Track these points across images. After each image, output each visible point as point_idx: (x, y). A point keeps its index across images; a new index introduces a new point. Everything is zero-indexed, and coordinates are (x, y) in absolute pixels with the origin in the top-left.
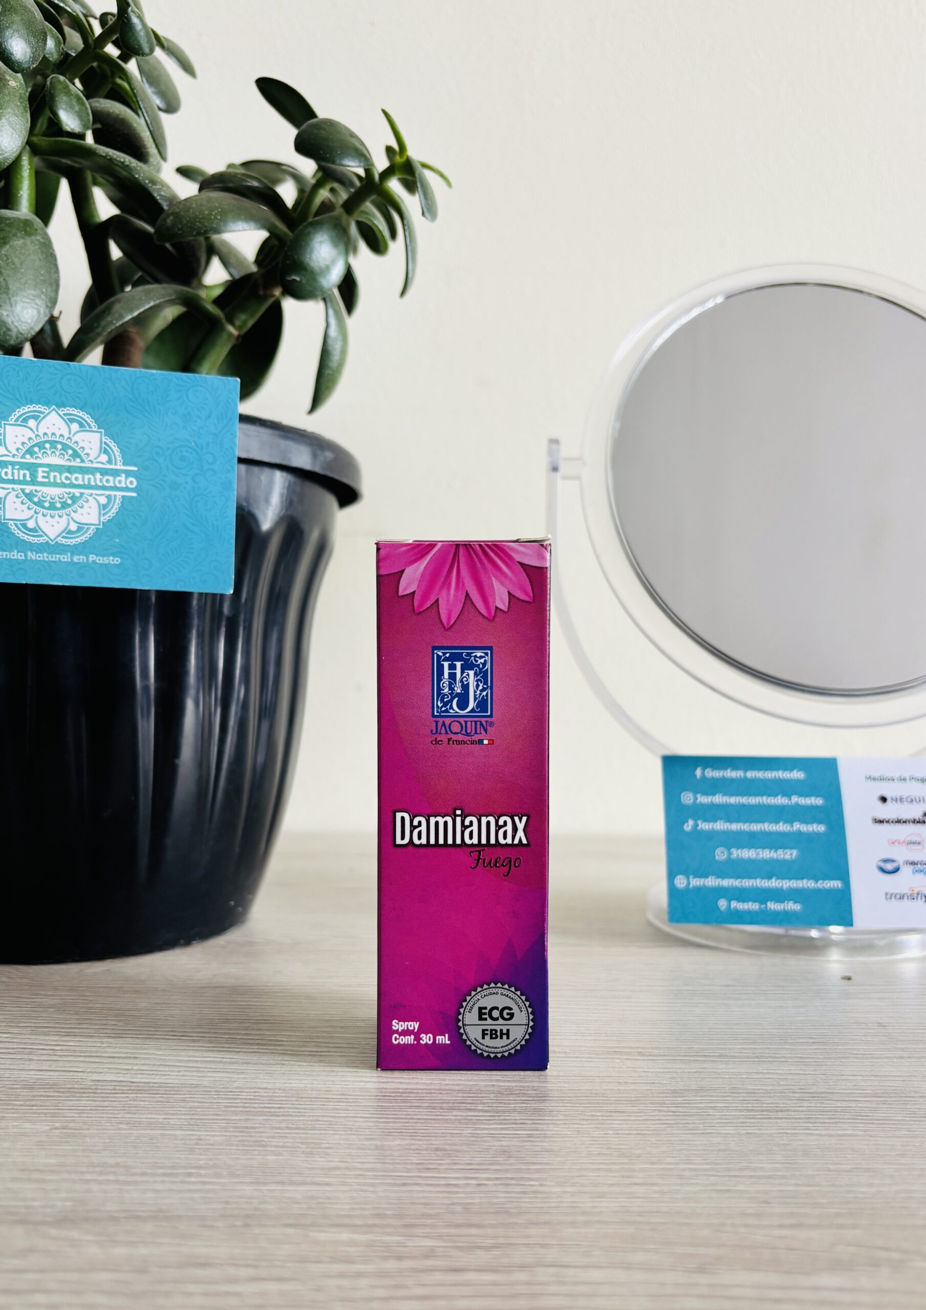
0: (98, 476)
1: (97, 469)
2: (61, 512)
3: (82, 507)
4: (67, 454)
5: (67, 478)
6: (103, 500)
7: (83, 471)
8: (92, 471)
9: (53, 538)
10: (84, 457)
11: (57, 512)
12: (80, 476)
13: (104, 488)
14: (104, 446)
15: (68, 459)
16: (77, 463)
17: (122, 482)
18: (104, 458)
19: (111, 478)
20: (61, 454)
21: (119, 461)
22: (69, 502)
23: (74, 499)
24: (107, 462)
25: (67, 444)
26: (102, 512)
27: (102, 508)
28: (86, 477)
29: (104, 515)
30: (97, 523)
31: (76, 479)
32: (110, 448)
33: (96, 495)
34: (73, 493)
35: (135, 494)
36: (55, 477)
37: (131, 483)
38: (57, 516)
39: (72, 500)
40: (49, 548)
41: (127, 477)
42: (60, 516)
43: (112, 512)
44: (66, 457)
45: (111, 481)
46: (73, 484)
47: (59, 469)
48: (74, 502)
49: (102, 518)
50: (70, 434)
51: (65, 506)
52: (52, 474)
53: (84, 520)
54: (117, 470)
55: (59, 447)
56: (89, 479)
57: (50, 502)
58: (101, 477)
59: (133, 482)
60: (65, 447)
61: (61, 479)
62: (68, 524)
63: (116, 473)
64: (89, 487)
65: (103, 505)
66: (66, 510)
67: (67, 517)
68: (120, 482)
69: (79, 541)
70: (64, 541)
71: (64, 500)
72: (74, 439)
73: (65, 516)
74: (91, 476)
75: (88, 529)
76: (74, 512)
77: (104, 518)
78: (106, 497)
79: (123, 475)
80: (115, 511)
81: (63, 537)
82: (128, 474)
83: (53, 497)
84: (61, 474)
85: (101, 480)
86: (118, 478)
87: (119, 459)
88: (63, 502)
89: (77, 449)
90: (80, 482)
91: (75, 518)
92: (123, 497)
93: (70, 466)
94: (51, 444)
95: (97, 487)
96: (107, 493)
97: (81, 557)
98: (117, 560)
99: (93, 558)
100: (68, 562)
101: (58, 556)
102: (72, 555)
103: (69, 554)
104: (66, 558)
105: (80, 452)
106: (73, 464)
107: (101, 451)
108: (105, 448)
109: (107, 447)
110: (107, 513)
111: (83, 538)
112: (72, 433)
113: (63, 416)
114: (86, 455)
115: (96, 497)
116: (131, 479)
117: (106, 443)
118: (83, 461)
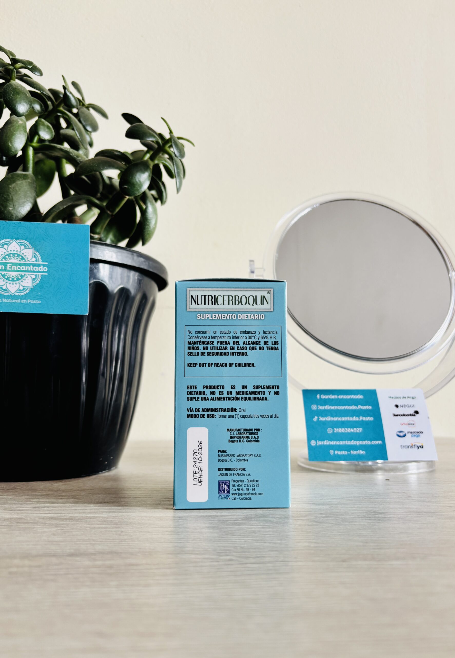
0: (32, 267)
1: (31, 264)
2: (17, 282)
3: (25, 280)
4: (19, 258)
5: (19, 268)
6: (34, 277)
7: (25, 265)
8: (29, 265)
9: (13, 293)
10: (26, 259)
11: (15, 282)
12: (24, 267)
13: (34, 272)
14: (34, 254)
15: (19, 261)
16: (23, 262)
17: (41, 268)
18: (34, 259)
19: (37, 268)
20: (17, 258)
21: (40, 260)
22: (20, 278)
23: (22, 276)
24: (35, 261)
25: (19, 254)
26: (33, 282)
27: (33, 280)
28: (27, 267)
29: (34, 283)
30: (31, 286)
31: (23, 268)
32: (37, 255)
33: (31, 274)
34: (22, 274)
35: (47, 274)
36: (14, 267)
37: (45, 269)
38: (15, 284)
39: (21, 277)
40: (11, 297)
41: (43, 267)
42: (16, 284)
43: (37, 281)
44: (19, 260)
45: (37, 269)
46: (21, 270)
47: (16, 264)
48: (22, 278)
49: (33, 284)
50: (21, 250)
51: (18, 279)
52: (13, 267)
53: (26, 285)
54: (39, 264)
55: (16, 255)
56: (28, 268)
57: (12, 278)
58: (33, 267)
59: (46, 269)
60: (19, 255)
61: (16, 269)
62: (19, 287)
63: (39, 265)
64: (28, 271)
65: (34, 279)
66: (18, 281)
67: (19, 284)
68: (40, 269)
69: (24, 294)
70: (17, 294)
71: (18, 277)
72: (22, 252)
73: (18, 284)
74: (28, 267)
75: (27, 289)
76: (22, 282)
77: (34, 284)
78: (35, 275)
79: (42, 266)
80: (39, 281)
81: (17, 292)
82: (44, 265)
83: (13, 276)
84: (16, 266)
85: (33, 269)
86: (40, 267)
87: (40, 259)
88: (17, 278)
89: (23, 256)
90: (24, 270)
92: (42, 275)
93: (20, 263)
94: (13, 254)
95: (31, 271)
96: (35, 274)
97: (25, 301)
98: (39, 302)
99: (29, 301)
100: (19, 303)
101: (15, 300)
102: (21, 299)
103: (20, 299)
104: (18, 301)
105: (24, 257)
106: (21, 262)
107: (33, 257)
108: (34, 255)
109: (35, 255)
110: (35, 282)
111: (26, 293)
112: (22, 250)
113: (18, 243)
114: (27, 259)
115: (31, 275)
116: (45, 268)
117: (35, 253)
118: (25, 261)
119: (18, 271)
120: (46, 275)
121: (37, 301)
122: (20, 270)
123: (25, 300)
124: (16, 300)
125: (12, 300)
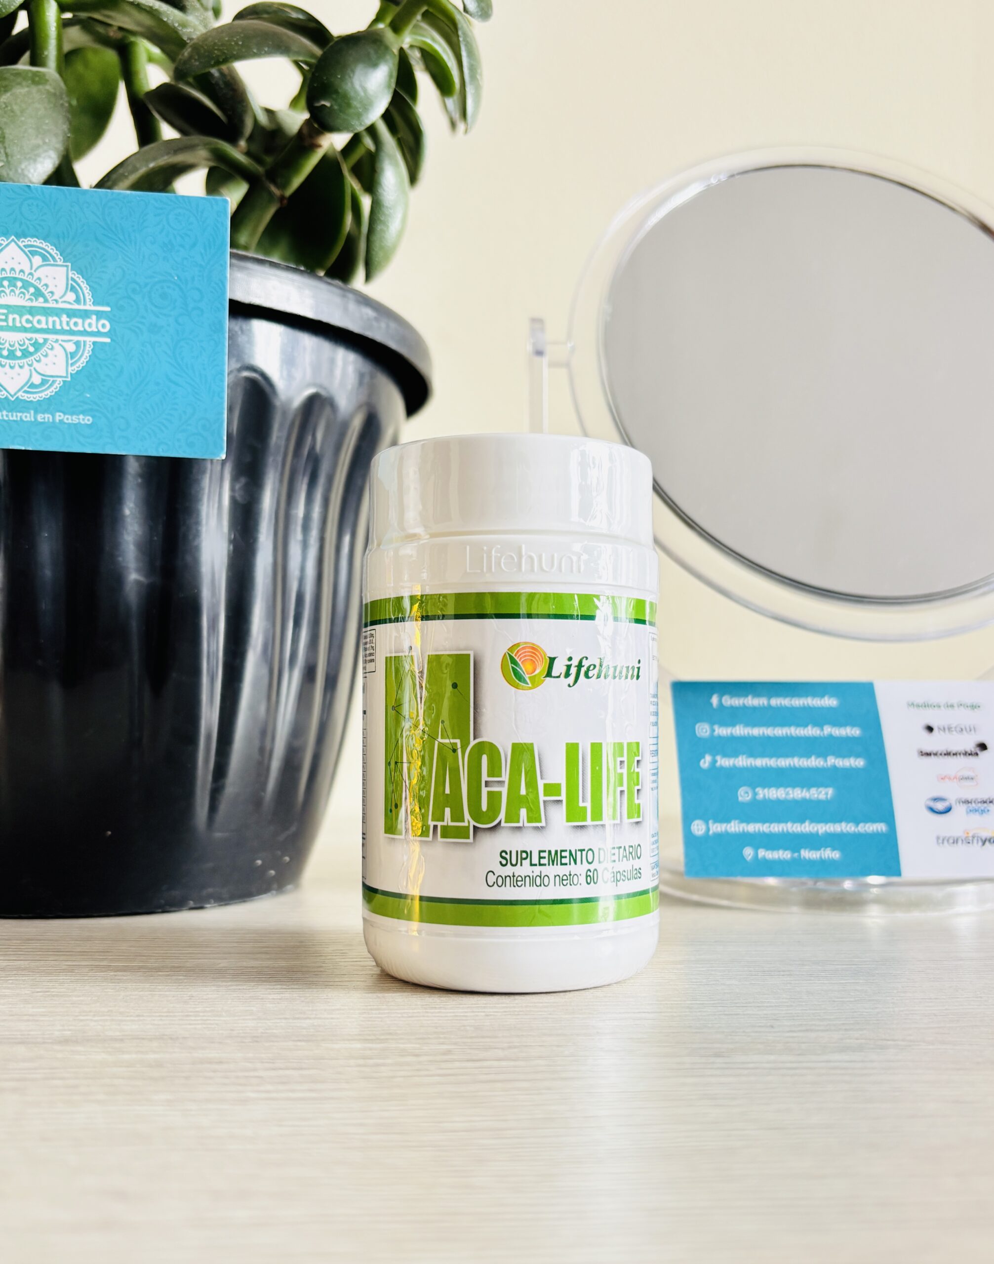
0: (64, 318)
1: (63, 310)
2: (22, 361)
3: (46, 356)
4: (28, 292)
5: (28, 321)
6: (71, 347)
7: (47, 312)
8: (58, 312)
9: (12, 393)
10: (48, 296)
11: (17, 362)
12: (43, 319)
13: (71, 332)
14: (71, 282)
15: (29, 299)
16: (39, 303)
17: (92, 323)
18: (71, 296)
19: (80, 321)
20: (22, 293)
21: (88, 300)
22: (31, 349)
23: (37, 346)
24: (74, 301)
25: (27, 281)
26: (70, 362)
27: (69, 356)
28: (51, 319)
29: (72, 364)
30: (64, 375)
31: (39, 322)
32: (78, 285)
33: (62, 341)
34: (36, 339)
35: (108, 340)
36: (14, 319)
37: (103, 326)
38: (17, 366)
39: (34, 347)
40: (9, 406)
41: (98, 320)
42: (21, 367)
43: (81, 361)
44: (27, 297)
45: (80, 324)
46: (35, 327)
47: (20, 310)
48: (37, 350)
49: (70, 369)
50: (31, 269)
51: (26, 354)
52: (11, 317)
53: (49, 371)
54: (86, 311)
55: (19, 284)
56: (54, 322)
57: (8, 350)
58: (68, 319)
59: (105, 325)
60: (26, 285)
61: (21, 322)
62: (31, 376)
63: (85, 314)
64: (54, 331)
65: (70, 353)
66: (27, 360)
67: (29, 368)
68: (90, 325)
69: (44, 396)
70: (26, 397)
71: (25, 347)
72: (36, 275)
73: (27, 367)
74: (56, 318)
75: (54, 382)
76: (38, 361)
77: (73, 368)
78: (74, 343)
79: (94, 317)
80: (85, 361)
81: (26, 392)
82: (100, 315)
83: (12, 344)
84: (21, 316)
85: (68, 324)
86: (88, 321)
87: (88, 297)
88: (24, 349)
89: (39, 286)
90: (44, 326)
91: (38, 370)
92: (94, 343)
93: (31, 307)
94: (9, 281)
95: (63, 332)
96: (76, 338)
97: (46, 416)
98: (87, 420)
99: (59, 416)
100: (31, 421)
101: (19, 414)
102: (36, 413)
103: (32, 412)
104: (28, 417)
105: (43, 289)
106: (35, 304)
107: (67, 288)
108: (71, 284)
109: (74, 284)
110: (76, 362)
111: (49, 393)
112: (34, 267)
113: (24, 248)
114: (50, 294)
115: (63, 343)
116: (103, 321)
117: (73, 279)
118: (46, 301)
119: (25, 330)
120: (105, 343)
121: (81, 417)
122: (31, 328)
123: (48, 413)
124: (21, 414)
125: (10, 414)
